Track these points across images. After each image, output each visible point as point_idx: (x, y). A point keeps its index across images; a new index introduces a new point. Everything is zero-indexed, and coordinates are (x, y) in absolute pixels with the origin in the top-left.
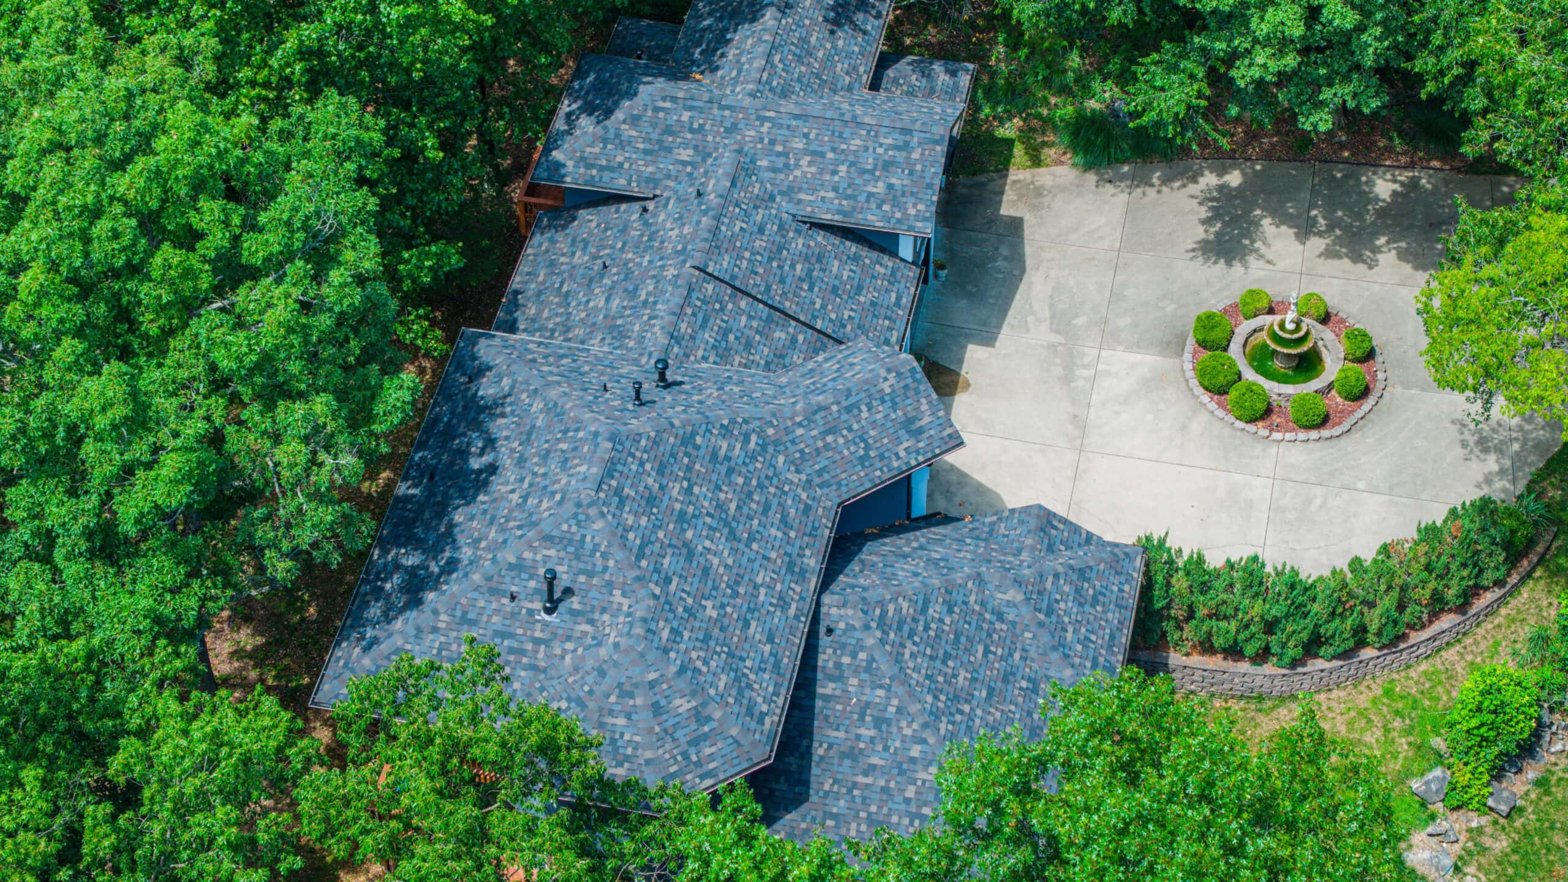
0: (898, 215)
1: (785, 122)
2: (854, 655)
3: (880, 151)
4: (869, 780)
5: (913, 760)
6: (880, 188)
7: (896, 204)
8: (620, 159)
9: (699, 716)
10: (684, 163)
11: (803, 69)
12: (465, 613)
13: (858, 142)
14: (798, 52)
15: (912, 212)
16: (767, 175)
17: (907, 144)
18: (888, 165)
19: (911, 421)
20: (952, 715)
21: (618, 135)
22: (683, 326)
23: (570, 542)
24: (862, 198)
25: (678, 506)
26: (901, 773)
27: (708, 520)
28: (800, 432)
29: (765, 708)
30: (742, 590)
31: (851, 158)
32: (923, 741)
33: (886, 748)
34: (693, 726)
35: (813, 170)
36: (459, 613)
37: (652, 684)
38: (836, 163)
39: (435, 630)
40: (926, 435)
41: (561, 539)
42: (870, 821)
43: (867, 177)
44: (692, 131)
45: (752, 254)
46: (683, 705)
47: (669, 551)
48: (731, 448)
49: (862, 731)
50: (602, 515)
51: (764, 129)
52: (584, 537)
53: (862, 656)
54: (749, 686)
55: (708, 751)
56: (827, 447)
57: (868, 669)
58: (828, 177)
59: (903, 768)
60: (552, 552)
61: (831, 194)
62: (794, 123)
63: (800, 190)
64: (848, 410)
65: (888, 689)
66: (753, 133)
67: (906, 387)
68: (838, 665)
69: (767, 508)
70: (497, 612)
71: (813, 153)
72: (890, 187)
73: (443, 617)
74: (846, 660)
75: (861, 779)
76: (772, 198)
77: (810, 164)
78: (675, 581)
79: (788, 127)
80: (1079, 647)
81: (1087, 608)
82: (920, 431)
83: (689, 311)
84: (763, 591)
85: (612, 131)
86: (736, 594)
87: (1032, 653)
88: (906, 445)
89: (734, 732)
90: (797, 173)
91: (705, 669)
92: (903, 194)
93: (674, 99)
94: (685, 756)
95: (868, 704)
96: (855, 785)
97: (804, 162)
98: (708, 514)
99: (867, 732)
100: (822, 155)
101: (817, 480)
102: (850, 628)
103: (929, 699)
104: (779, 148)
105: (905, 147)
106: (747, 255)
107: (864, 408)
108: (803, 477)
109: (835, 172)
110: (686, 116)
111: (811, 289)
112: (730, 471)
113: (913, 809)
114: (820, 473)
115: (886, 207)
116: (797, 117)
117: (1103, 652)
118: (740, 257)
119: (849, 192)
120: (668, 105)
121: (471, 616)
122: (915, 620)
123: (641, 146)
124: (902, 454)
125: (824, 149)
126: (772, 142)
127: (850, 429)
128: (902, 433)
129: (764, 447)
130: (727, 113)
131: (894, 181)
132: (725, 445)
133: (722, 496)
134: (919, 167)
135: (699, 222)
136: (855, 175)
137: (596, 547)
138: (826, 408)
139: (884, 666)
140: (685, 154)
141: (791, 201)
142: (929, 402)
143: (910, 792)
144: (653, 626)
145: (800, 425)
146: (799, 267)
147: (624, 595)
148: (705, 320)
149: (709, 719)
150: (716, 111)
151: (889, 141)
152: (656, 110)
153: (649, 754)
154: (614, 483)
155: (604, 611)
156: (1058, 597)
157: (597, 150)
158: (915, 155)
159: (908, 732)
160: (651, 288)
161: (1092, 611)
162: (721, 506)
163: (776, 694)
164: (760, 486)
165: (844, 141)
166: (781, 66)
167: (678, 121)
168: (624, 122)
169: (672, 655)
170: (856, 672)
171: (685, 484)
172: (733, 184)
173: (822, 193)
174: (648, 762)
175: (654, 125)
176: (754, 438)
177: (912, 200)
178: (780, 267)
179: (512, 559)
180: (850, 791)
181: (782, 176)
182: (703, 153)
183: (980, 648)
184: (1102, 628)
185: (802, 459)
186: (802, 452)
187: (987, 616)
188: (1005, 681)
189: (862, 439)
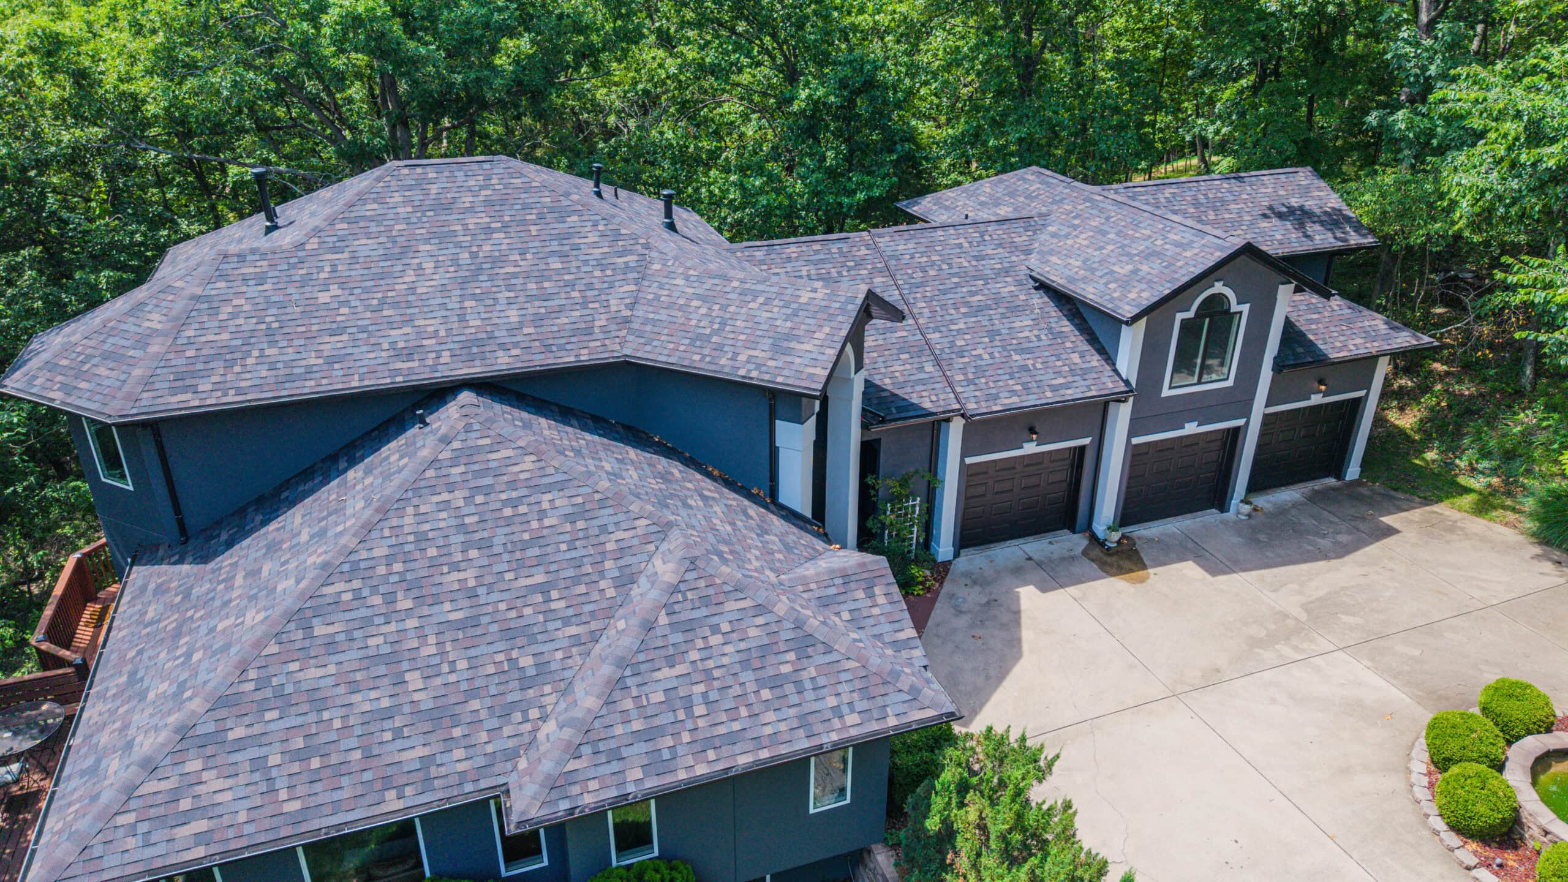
0: (1117, 295)
3: (1159, 242)
6: (1125, 270)
7: (1125, 285)
8: (960, 203)
15: (1132, 296)
18: (1153, 255)
19: (790, 337)
20: (374, 589)
21: (976, 190)
24: (1100, 273)
29: (204, 387)
30: (387, 312)
31: (1127, 242)
34: (129, 343)
35: (1085, 243)
38: (1110, 242)
43: (1124, 258)
45: (942, 261)
47: (382, 239)
48: (595, 245)
53: (403, 461)
54: (229, 365)
56: (684, 307)
58: (1090, 251)
61: (1078, 263)
63: (1058, 254)
65: (367, 507)
67: (824, 308)
71: (1099, 231)
72: (1136, 271)
76: (1027, 253)
77: (1088, 238)
78: (343, 257)
80: (658, 698)
81: (748, 676)
84: (407, 330)
85: (977, 187)
86: (377, 311)
88: (757, 353)
89: (135, 375)
90: (1070, 242)
91: (222, 318)
92: (1140, 280)
93: (1040, 176)
94: (86, 360)
97: (1085, 235)
98: (474, 256)
100: (1105, 234)
101: (635, 326)
103: (380, 552)
104: (1077, 222)
105: (1186, 245)
106: (936, 258)
108: (626, 313)
109: (1100, 249)
110: (1035, 187)
111: (967, 315)
112: (563, 256)
114: (646, 321)
115: (1112, 285)
118: (925, 255)
119: (1095, 265)
120: (1033, 178)
122: (512, 485)
123: (983, 199)
124: (742, 358)
125: (1112, 231)
127: (724, 308)
128: (768, 342)
129: (627, 269)
130: (1067, 191)
131: (1144, 268)
133: (515, 257)
134: (1180, 264)
136: (1114, 255)
138: (729, 280)
139: (397, 482)
141: (1040, 259)
144: (251, 257)
145: (688, 278)
146: (979, 298)
149: (143, 349)
150: (1060, 188)
151: (1177, 238)
152: (1020, 179)
154: (432, 175)
156: (725, 627)
158: (1188, 254)
161: (751, 687)
162: (499, 260)
163: (241, 391)
164: (572, 285)
165: (1136, 229)
167: (1026, 189)
169: (222, 284)
173: (1072, 261)
175: (1007, 188)
176: (631, 259)
177: (1143, 287)
178: (958, 284)
181: (1055, 241)
183: (539, 578)
184: (732, 714)
185: (649, 303)
186: (657, 297)
187: (609, 564)
188: (508, 633)
189: (723, 324)
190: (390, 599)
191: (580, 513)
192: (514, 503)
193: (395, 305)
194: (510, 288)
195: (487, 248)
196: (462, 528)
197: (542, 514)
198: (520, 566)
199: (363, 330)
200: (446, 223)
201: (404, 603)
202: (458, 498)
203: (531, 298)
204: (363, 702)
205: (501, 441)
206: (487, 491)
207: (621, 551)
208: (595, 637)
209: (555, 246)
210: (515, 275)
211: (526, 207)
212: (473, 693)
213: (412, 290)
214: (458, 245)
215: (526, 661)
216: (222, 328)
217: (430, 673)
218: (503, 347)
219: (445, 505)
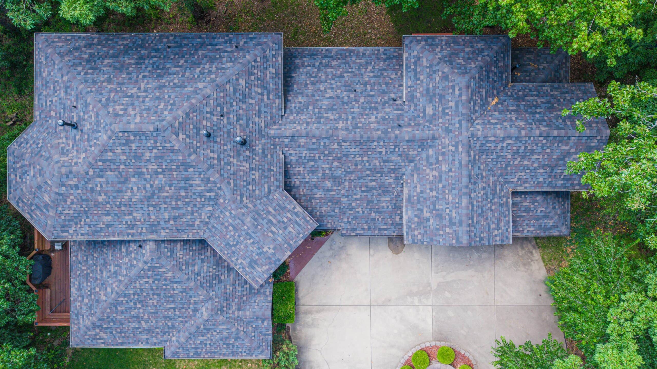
0: (413, 226)
1: (457, 158)
2: (135, 259)
3: (447, 211)
4: (99, 272)
5: (106, 289)
6: (426, 214)
7: (419, 224)
8: (422, 77)
9: (46, 206)
10: (424, 112)
11: (509, 157)
12: (69, 87)
13: (451, 198)
14: (521, 151)
15: (416, 233)
16: (424, 156)
17: (454, 224)
18: (440, 216)
19: (255, 262)
21: (435, 72)
22: (303, 140)
23: (98, 126)
24: (419, 206)
25: (145, 170)
26: (102, 284)
27: (148, 185)
28: (227, 214)
29: (71, 231)
30: (123, 208)
31: (441, 197)
32: (112, 293)
33: (109, 277)
34: (42, 205)
35: (431, 178)
36: (68, 84)
37: (46, 183)
38: (437, 190)
39: (62, 76)
40: (252, 271)
41: (97, 121)
42: (88, 274)
43: (431, 207)
44: (444, 110)
45: (368, 161)
46: (47, 198)
47: (116, 173)
48: (199, 185)
49: (112, 266)
50: (110, 138)
51: (451, 148)
52: (99, 132)
53: (135, 262)
54: (76, 224)
55: (38, 213)
56: (227, 227)
57: (132, 266)
58: (428, 187)
59: (104, 286)
60: (93, 119)
61: (419, 190)
62: (457, 162)
63: (419, 174)
64: (247, 234)
65: (126, 275)
66: (447, 142)
67: (270, 258)
68: (131, 252)
69: (179, 209)
70: (71, 101)
71: (440, 177)
72: (428, 220)
73: (66, 77)
74: (133, 255)
75: (99, 268)
76: (411, 161)
77: (434, 176)
78: (104, 179)
79: (454, 160)
80: (199, 342)
81: (221, 343)
82: (253, 268)
83: (314, 140)
84: (130, 217)
85: (437, 68)
86: (119, 207)
87: (187, 325)
88: (244, 262)
89: (49, 222)
90: (428, 171)
91: (69, 203)
92: (425, 227)
93: (460, 95)
94: (32, 204)
95: (121, 267)
96: (97, 266)
97: (435, 173)
98: (152, 186)
99: (112, 269)
100: (440, 181)
101: (210, 226)
102: (143, 255)
103: (131, 292)
104: (440, 158)
105: (452, 223)
106: (365, 158)
107: (252, 241)
108: (207, 220)
109: (431, 190)
110: (452, 104)
111: (363, 191)
112: (185, 189)
113: (93, 291)
114: (213, 227)
115: (416, 219)
116: (460, 163)
117: (204, 350)
118: (361, 156)
119: (422, 199)
120: (457, 92)
121: (69, 90)
123: (431, 86)
124: (239, 261)
125: (444, 182)
126: (443, 154)
127: (239, 236)
128: (248, 260)
129: (210, 199)
130: (457, 125)
131: (431, 221)
132: (198, 182)
133: (167, 188)
134: (441, 233)
135: (378, 130)
136: (431, 200)
137: (97, 139)
138: (244, 224)
139: (134, 272)
140: (430, 111)
141: (412, 171)
142: (268, 270)
143: (97, 289)
144: (71, 176)
145: (231, 213)
146: (374, 183)
147: (84, 158)
148: (314, 149)
149: (48, 210)
150: (457, 119)
151: (454, 215)
152: (453, 88)
153: (24, 189)
154: (132, 138)
155: (77, 151)
156: (218, 331)
157: (425, 64)
158: (448, 230)
159: (114, 285)
160: (332, 117)
161: (221, 344)
162: (161, 189)
163: (82, 234)
164: (188, 203)
165: (450, 191)
166: (505, 145)
167: (448, 101)
168: (443, 73)
169: (64, 188)
170: (130, 261)
171: (160, 170)
172: (408, 141)
173: (419, 186)
174: (22, 189)
175: (444, 89)
176: (213, 194)
177: (422, 231)
178: (368, 175)
179: (88, 101)
180: (95, 264)
181: (425, 163)
182: (432, 119)
183: (173, 306)
184: (216, 348)
185: (216, 218)
186: (219, 217)
187: (191, 306)
188: (165, 317)
189: (237, 242)
190: (135, 304)
191: (184, 291)
192: (166, 285)
193: (125, 206)
194: (165, 203)
195: (156, 182)
196: (152, 289)
197: (174, 290)
198: (168, 302)
199: (116, 215)
200: (140, 167)
201: (139, 306)
202: (151, 281)
203: (173, 209)
204: (132, 325)
205: (162, 266)
206: (159, 280)
207: (195, 303)
208: (186, 322)
209: (183, 184)
210: (167, 197)
211: (172, 161)
212: (157, 328)
213: (130, 199)
214: (145, 179)
215: (169, 324)
216: (70, 208)
217: (147, 322)
218: (163, 228)
219: (147, 282)
